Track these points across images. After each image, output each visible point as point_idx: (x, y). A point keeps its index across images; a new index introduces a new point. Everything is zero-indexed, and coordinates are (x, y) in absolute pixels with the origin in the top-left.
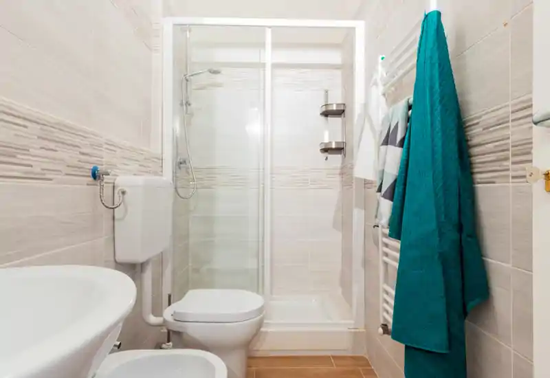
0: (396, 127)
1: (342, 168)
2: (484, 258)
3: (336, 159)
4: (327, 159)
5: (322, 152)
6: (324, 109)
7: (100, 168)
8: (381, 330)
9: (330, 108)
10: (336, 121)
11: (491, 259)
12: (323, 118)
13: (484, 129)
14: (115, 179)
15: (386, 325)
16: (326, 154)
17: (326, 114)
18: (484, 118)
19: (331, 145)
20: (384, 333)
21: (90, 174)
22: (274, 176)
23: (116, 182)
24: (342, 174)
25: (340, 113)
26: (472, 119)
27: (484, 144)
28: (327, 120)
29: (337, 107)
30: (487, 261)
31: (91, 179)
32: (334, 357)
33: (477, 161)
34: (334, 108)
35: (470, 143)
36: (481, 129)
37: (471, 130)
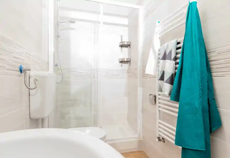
0: (171, 52)
1: (128, 70)
2: (218, 108)
3: (126, 66)
4: (122, 66)
5: (120, 63)
6: (121, 44)
7: (23, 66)
8: (157, 140)
9: (124, 43)
10: (125, 49)
11: (222, 108)
12: (120, 48)
13: (218, 54)
14: (30, 73)
15: (159, 137)
16: (122, 64)
17: (122, 46)
18: (217, 49)
19: (125, 60)
20: (159, 141)
21: (19, 70)
22: (98, 73)
23: (30, 75)
24: (128, 72)
25: (128, 46)
26: (211, 50)
27: (218, 60)
28: (122, 48)
29: (127, 43)
30: (220, 110)
31: (20, 72)
32: (131, 152)
33: (214, 67)
34: (126, 43)
35: (209, 60)
36: (216, 54)
37: (210, 54)
